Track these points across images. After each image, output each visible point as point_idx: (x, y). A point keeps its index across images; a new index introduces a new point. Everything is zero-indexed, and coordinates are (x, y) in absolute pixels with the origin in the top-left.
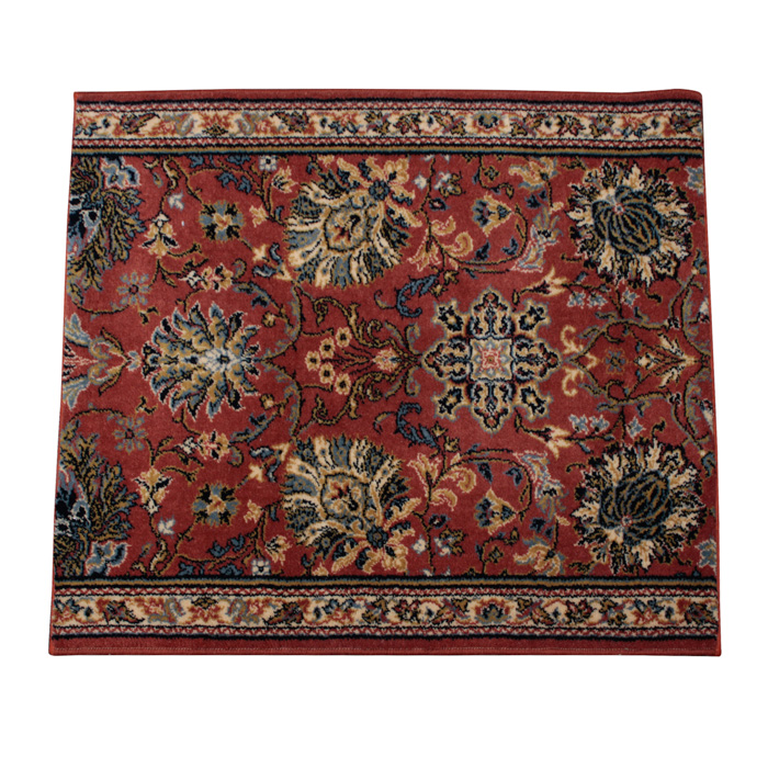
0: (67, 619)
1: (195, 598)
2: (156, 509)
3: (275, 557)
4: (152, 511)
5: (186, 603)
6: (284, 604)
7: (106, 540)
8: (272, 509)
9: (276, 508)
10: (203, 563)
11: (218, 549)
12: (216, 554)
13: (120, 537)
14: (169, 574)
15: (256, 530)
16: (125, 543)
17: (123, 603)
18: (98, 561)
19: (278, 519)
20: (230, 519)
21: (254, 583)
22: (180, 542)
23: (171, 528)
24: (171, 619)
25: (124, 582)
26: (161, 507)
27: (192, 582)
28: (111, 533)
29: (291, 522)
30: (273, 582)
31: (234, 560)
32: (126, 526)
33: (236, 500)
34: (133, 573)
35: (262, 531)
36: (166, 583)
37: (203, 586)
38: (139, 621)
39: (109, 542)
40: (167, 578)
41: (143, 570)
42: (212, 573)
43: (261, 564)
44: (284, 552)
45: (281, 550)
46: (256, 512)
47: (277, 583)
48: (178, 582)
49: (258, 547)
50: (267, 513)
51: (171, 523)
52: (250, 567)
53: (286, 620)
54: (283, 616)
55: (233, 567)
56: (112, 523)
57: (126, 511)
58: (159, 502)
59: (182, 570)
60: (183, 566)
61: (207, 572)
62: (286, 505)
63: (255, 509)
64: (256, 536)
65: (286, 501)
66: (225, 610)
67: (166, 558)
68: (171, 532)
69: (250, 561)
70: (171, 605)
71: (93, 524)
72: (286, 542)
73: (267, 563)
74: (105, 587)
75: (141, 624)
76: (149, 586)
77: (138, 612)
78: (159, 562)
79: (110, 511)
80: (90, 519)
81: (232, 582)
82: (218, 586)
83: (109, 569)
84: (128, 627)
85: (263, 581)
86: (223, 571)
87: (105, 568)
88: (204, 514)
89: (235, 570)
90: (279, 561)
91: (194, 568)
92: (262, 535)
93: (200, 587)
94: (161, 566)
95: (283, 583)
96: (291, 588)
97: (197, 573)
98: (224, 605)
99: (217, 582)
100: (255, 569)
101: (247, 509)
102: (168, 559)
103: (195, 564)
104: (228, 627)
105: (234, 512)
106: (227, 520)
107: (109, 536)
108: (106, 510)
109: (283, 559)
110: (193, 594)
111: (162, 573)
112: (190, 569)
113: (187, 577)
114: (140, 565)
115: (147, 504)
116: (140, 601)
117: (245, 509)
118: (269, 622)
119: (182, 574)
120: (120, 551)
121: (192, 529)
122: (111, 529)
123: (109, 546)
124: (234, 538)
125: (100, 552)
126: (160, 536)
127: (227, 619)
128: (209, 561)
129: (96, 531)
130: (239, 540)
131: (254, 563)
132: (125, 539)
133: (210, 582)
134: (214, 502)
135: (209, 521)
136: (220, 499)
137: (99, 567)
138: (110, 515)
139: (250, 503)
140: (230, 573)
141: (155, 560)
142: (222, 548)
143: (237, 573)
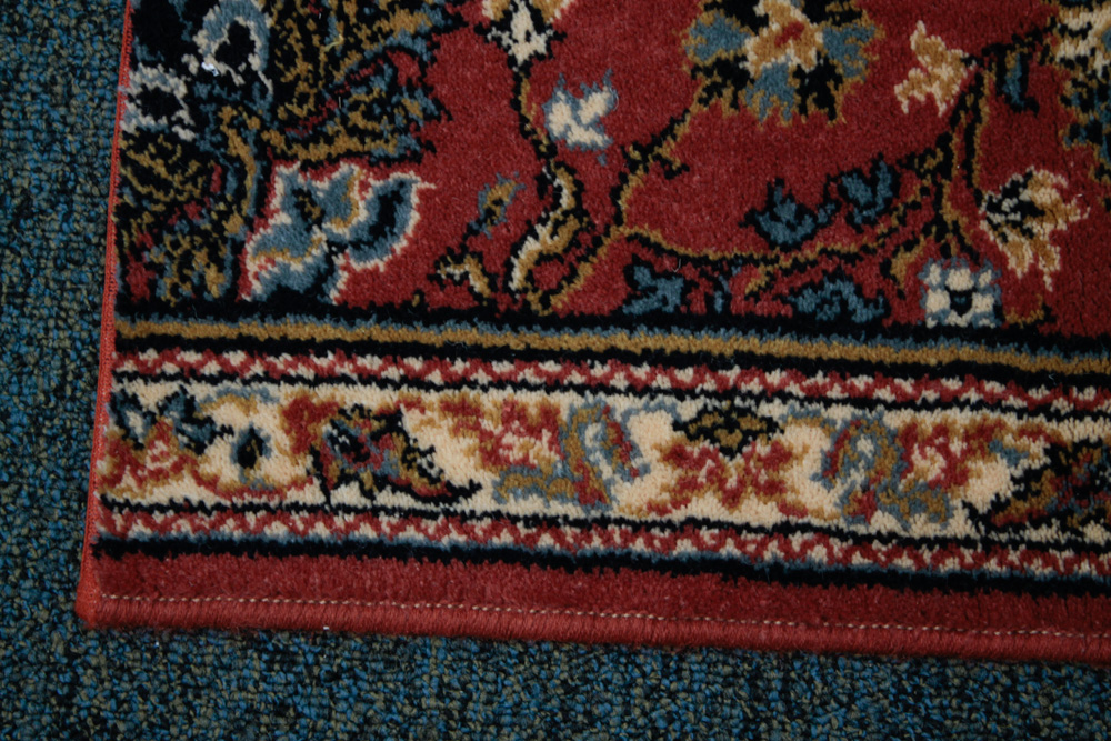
0: (159, 476)
1: (688, 409)
2: (539, 43)
3: (1020, 258)
4: (522, 52)
5: (652, 429)
6: (1055, 448)
7: (333, 161)
8: (1012, 61)
9: (1024, 61)
10: (724, 267)
11: (787, 212)
12: (781, 233)
13: (391, 150)
14: (587, 306)
15: (944, 141)
16: (411, 175)
17: (391, 419)
18: (299, 245)
19: (1033, 105)
20: (839, 98)
21: (931, 355)
22: (635, 181)
23: (599, 124)
24: (589, 492)
25: (402, 333)
26: (558, 37)
27: (678, 341)
28: (353, 131)
29: (1083, 118)
30: (1006, 356)
31: (850, 258)
32: (415, 106)
33: (865, 21)
34: (439, 297)
35: (969, 149)
36: (571, 341)
37: (722, 362)
38: (455, 493)
39: (344, 167)
40: (576, 322)
41: (479, 284)
42: (761, 308)
43: (960, 279)
44: (1056, 237)
45: (1043, 229)
46: (945, 72)
47: (1024, 361)
48: (620, 339)
49: (949, 213)
50: (989, 78)
51: (597, 103)
52: (918, 291)
53: (1063, 516)
54: (1049, 496)
55: (847, 289)
56: (359, 94)
57: (420, 46)
58: (555, 15)
59: (636, 291)
60: (643, 276)
61: (739, 306)
62: (1067, 49)
63: (938, 59)
64: (944, 169)
65: (1064, 30)
66: (811, 464)
67: (574, 242)
68: (599, 139)
69: (917, 268)
70: (592, 431)
71: (284, 92)
72: (1066, 196)
73: (986, 278)
74: (321, 349)
75: (464, 506)
76: (503, 353)
77: (455, 458)
78: (543, 258)
79: (353, 45)
80: (270, 71)
81: (836, 349)
82: (786, 363)
83: (343, 276)
84: (409, 516)
85: (967, 352)
86: (807, 302)
87: (325, 274)
88: (732, 73)
89: (853, 301)
90: (1035, 273)
91: (689, 287)
92: (967, 166)
93: (708, 362)
94: (552, 274)
95: (1050, 361)
96: (1083, 381)
97: (699, 307)
98: (807, 440)
99: (781, 345)
100: (936, 302)
101: (907, 59)
102: (583, 245)
103: (691, 272)
104: (824, 534)
105: (855, 69)
106: (826, 101)
107: (344, 143)
108: (338, 40)
109: (1052, 264)
110: (681, 392)
111: (558, 302)
112: (670, 291)
113: (659, 320)
114: (470, 266)
115: (505, 23)
116: (465, 416)
117: (899, 60)
118: (993, 517)
119: (638, 307)
120: (388, 206)
121: (682, 130)
122: (357, 118)
123: (344, 184)
124: (856, 172)
125: (307, 210)
126: (555, 153)
127: (820, 501)
128: (750, 261)
129: (292, 120)
130: (872, 183)
131: (934, 274)
132: (409, 159)
133: (752, 343)
134: (775, 27)
135: (755, 101)
136: (798, 15)
137: (298, 268)
138: (353, 59)
139: (918, 35)
140: (829, 313)
141: (531, 246)
142: (801, 213)
143: (863, 314)
